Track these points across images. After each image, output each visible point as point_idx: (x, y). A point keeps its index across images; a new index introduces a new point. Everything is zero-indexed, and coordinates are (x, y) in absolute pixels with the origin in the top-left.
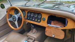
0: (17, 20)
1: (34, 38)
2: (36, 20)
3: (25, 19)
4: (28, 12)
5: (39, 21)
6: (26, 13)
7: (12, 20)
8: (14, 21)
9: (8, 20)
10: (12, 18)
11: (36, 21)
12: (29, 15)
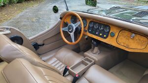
0: (74, 31)
1: (93, 59)
2: (101, 34)
3: (85, 31)
4: (91, 22)
5: (105, 36)
6: (88, 22)
7: (67, 30)
8: (69, 32)
9: (62, 29)
10: (67, 28)
11: (100, 36)
12: (91, 25)
